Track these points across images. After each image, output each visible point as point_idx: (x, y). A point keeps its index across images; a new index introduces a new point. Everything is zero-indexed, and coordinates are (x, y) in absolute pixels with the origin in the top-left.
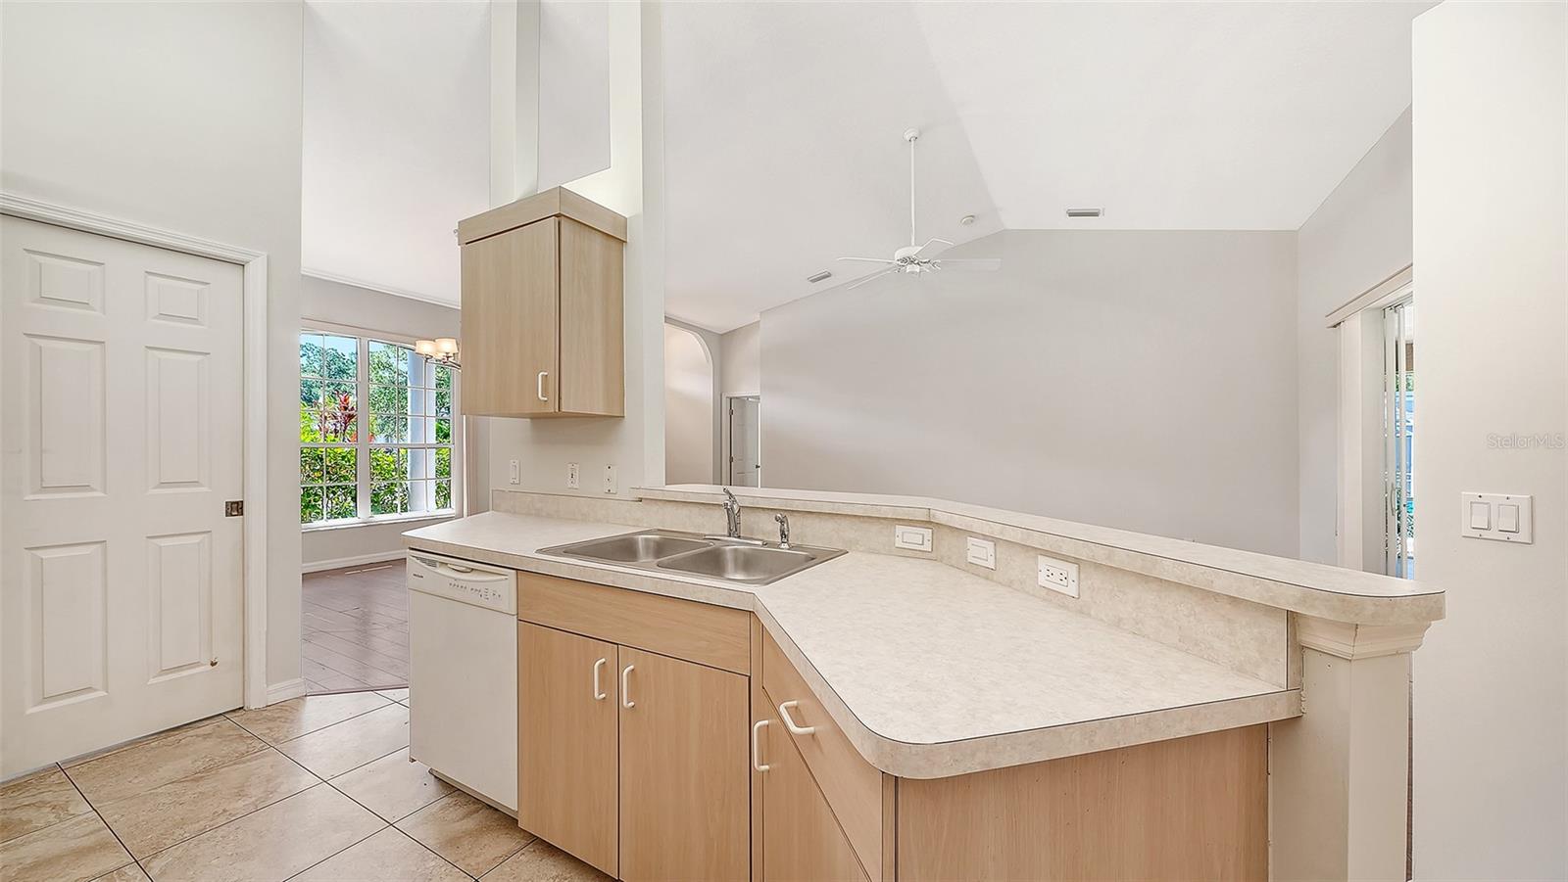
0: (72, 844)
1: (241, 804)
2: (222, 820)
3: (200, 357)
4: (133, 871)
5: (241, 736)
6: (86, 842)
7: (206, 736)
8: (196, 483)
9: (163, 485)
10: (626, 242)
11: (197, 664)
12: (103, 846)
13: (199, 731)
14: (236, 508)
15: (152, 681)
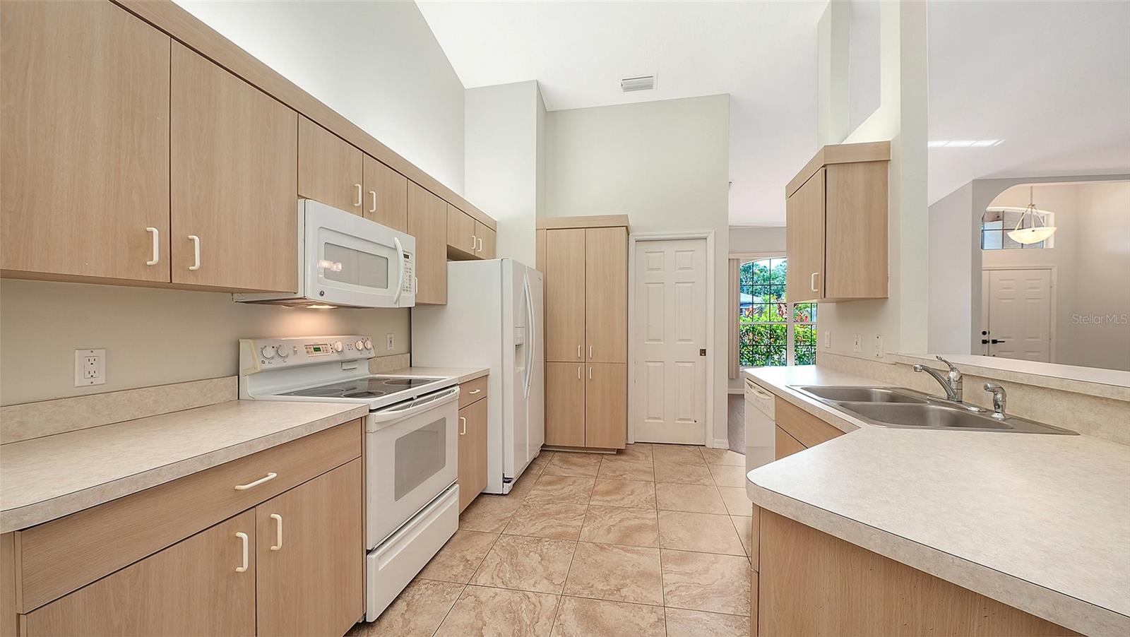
0: (645, 469)
1: (687, 479)
2: (680, 482)
3: (691, 284)
4: (653, 484)
5: (699, 456)
6: (647, 469)
7: (690, 451)
8: (690, 340)
9: (680, 340)
10: (890, 160)
11: (690, 420)
12: (650, 473)
13: (689, 449)
14: (703, 352)
15: (677, 422)
